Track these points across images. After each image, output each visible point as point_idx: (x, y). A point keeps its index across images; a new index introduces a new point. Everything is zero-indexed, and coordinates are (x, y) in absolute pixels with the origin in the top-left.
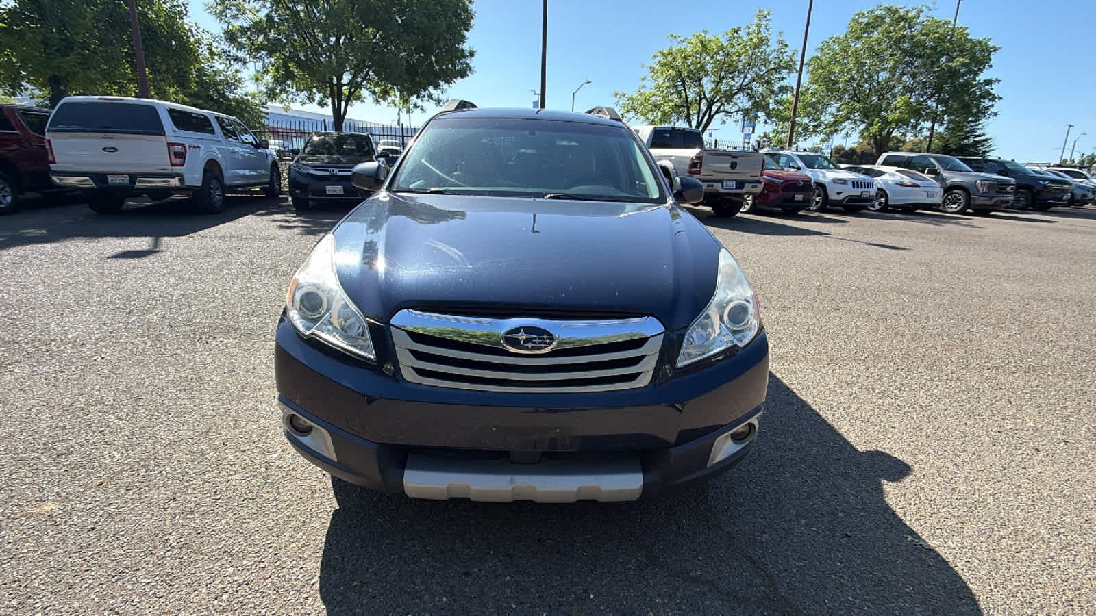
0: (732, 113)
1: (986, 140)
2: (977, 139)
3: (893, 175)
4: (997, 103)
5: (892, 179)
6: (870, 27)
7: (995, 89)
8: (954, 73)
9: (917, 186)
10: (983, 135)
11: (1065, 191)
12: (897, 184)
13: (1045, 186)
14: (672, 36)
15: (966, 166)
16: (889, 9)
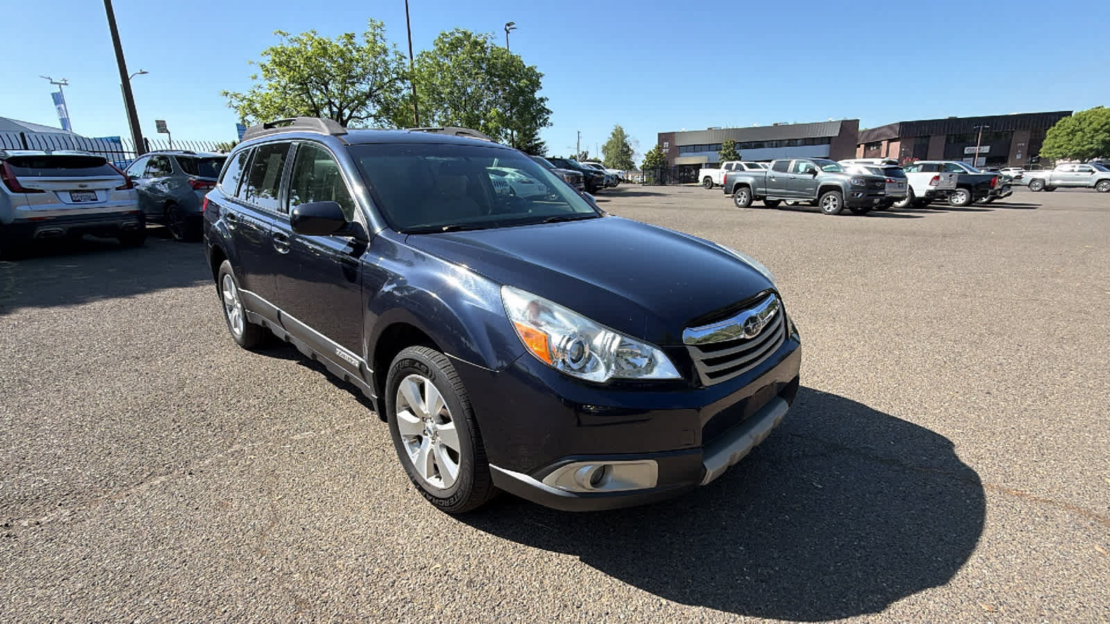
0: (362, 119)
1: (542, 143)
2: (536, 142)
3: (513, 175)
4: (550, 116)
5: (513, 178)
6: (455, 46)
7: (547, 105)
8: (521, 91)
9: (532, 183)
10: (539, 139)
11: (603, 179)
12: (518, 182)
13: (593, 176)
14: (280, 33)
15: (551, 164)
16: (465, 33)
